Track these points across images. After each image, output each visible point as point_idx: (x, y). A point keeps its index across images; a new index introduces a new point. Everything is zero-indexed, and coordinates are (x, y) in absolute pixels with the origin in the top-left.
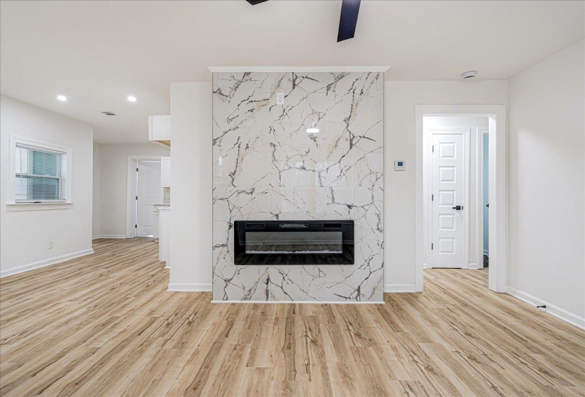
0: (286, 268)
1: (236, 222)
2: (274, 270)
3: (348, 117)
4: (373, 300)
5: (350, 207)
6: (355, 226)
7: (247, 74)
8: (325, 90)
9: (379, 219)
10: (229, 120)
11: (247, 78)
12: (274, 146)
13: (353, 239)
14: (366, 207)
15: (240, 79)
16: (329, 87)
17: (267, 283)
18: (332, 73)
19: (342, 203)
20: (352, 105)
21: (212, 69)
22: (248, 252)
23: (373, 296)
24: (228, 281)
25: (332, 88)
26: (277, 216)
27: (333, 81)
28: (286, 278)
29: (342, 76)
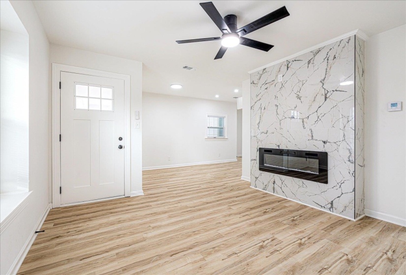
0: (283, 177)
1: (260, 148)
2: (277, 177)
3: (323, 78)
4: (343, 215)
5: (324, 142)
6: (329, 156)
7: (264, 69)
8: (307, 65)
9: (350, 153)
10: (257, 96)
11: (265, 71)
12: (277, 106)
13: (327, 166)
14: (338, 143)
15: (261, 73)
16: (309, 62)
17: (274, 184)
18: (311, 52)
19: (318, 140)
20: (327, 69)
21: (250, 72)
22: (265, 165)
23: (344, 212)
24: (257, 178)
25: (312, 62)
26: (279, 146)
27: (312, 56)
28: (283, 183)
29: (319, 51)
